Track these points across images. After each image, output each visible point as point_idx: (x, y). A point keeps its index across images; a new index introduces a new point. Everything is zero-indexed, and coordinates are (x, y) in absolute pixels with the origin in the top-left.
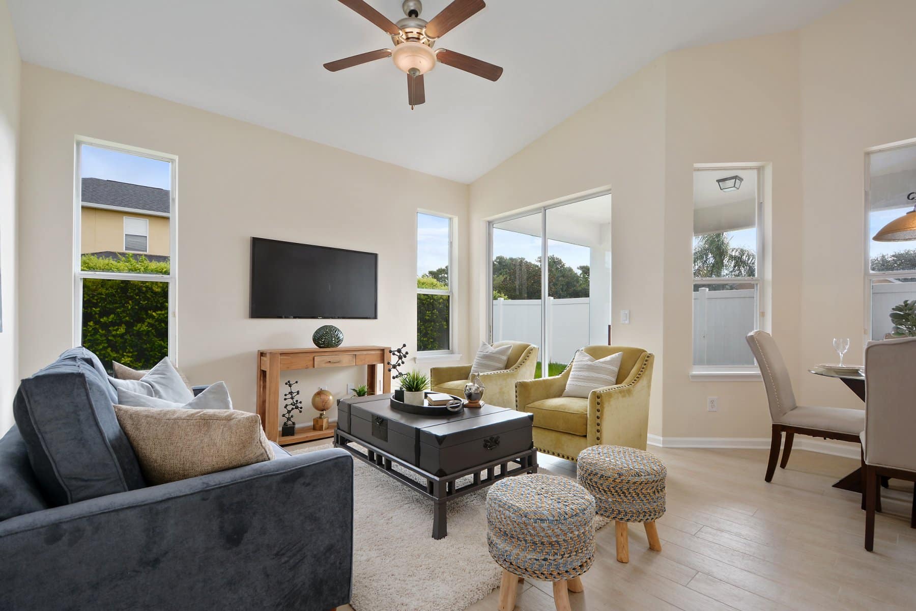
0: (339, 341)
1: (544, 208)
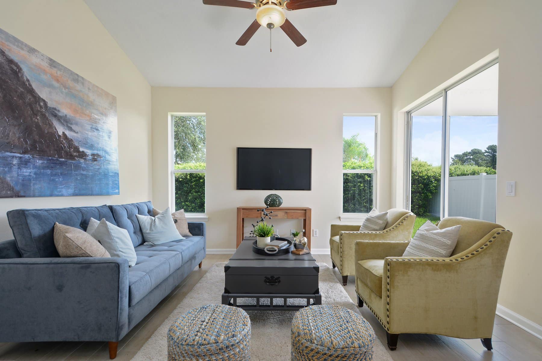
0: (280, 203)
1: (445, 90)
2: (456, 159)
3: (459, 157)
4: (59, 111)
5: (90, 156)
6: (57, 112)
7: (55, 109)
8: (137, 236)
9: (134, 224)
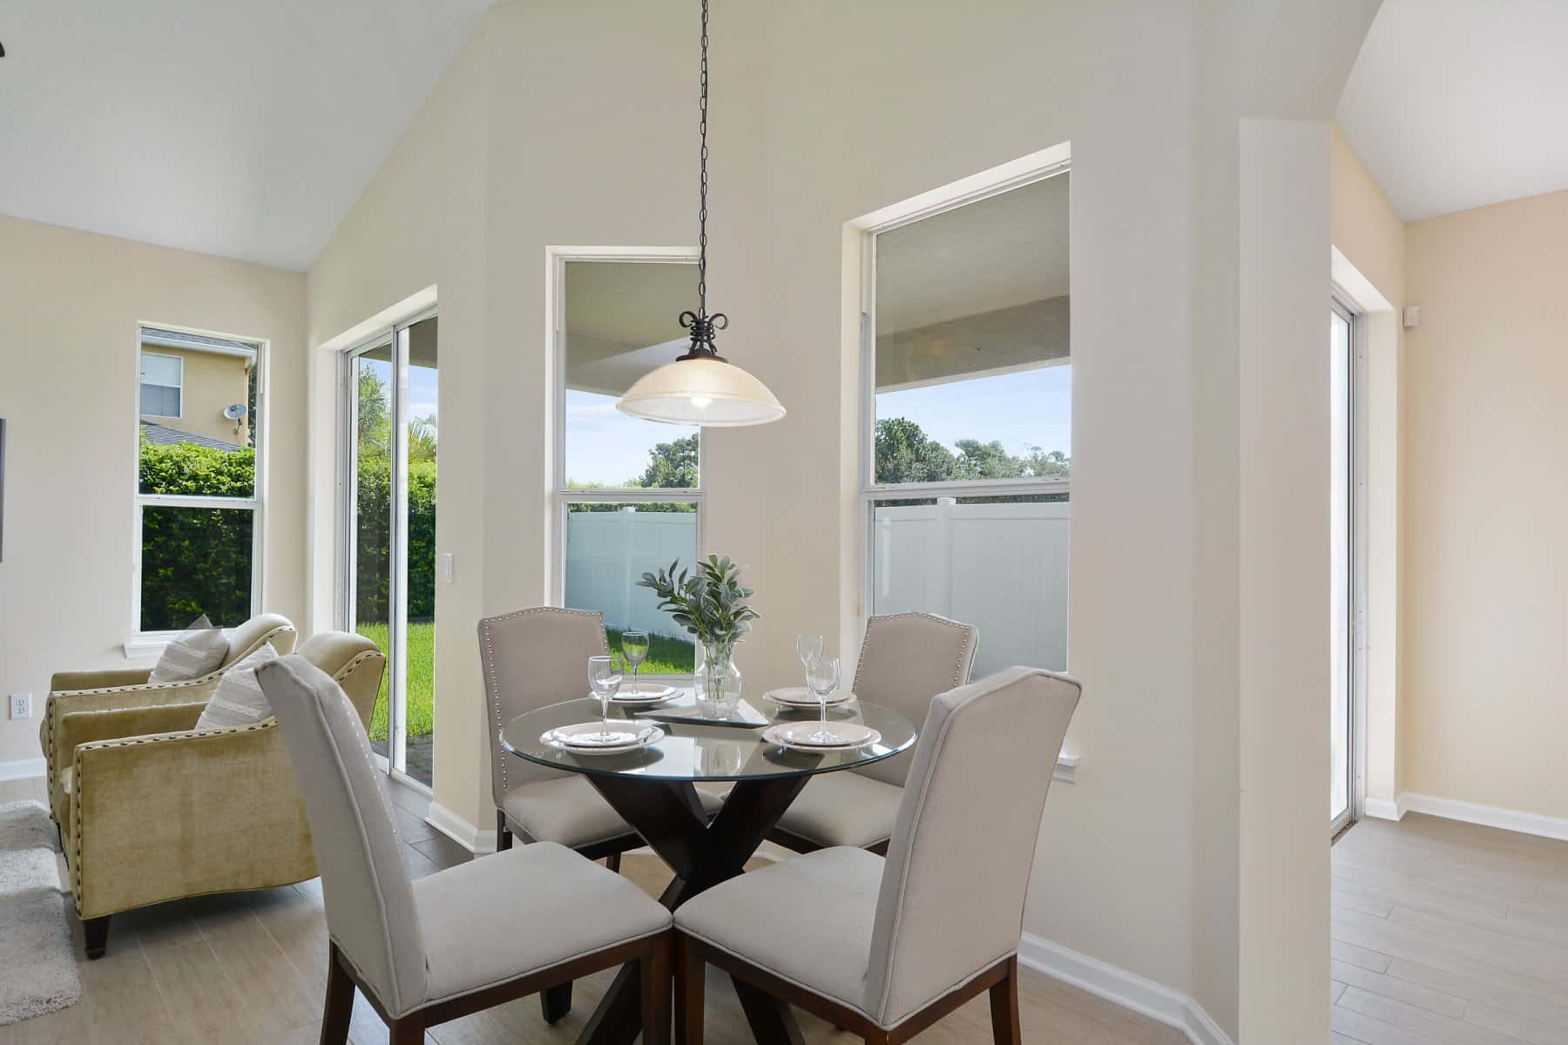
1: (394, 326)
2: (660, 456)
3: (667, 451)
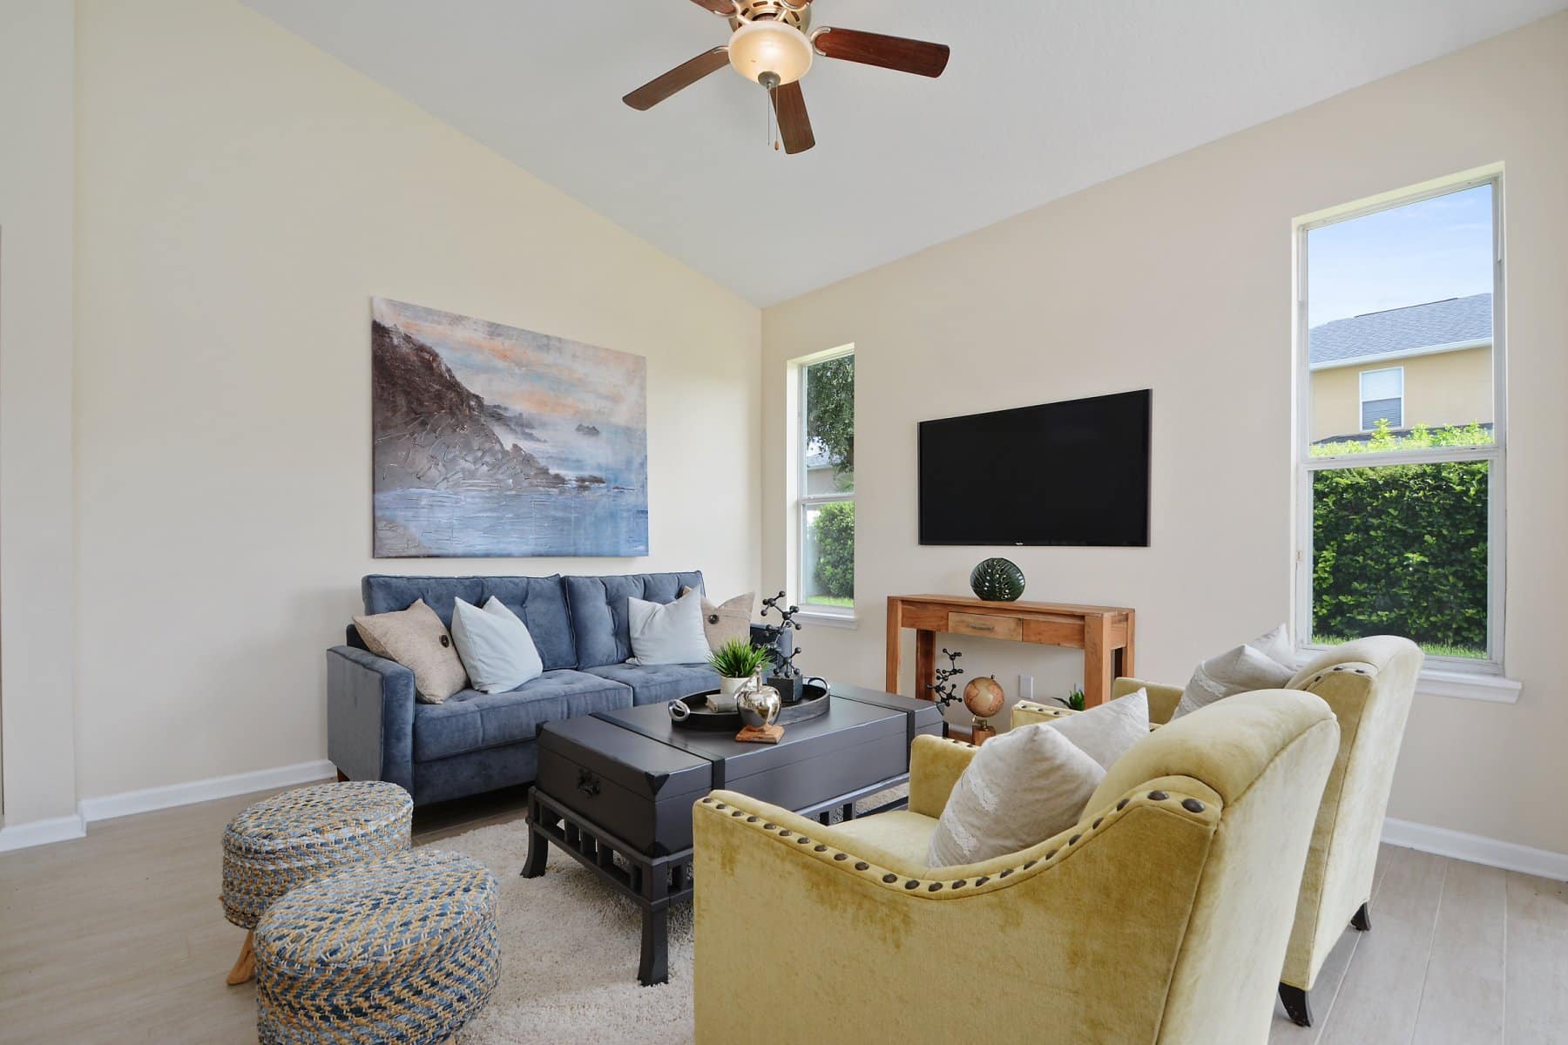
0: (1016, 590)
4: (506, 409)
5: (574, 482)
6: (501, 412)
7: (499, 407)
8: (619, 644)
9: (616, 618)
